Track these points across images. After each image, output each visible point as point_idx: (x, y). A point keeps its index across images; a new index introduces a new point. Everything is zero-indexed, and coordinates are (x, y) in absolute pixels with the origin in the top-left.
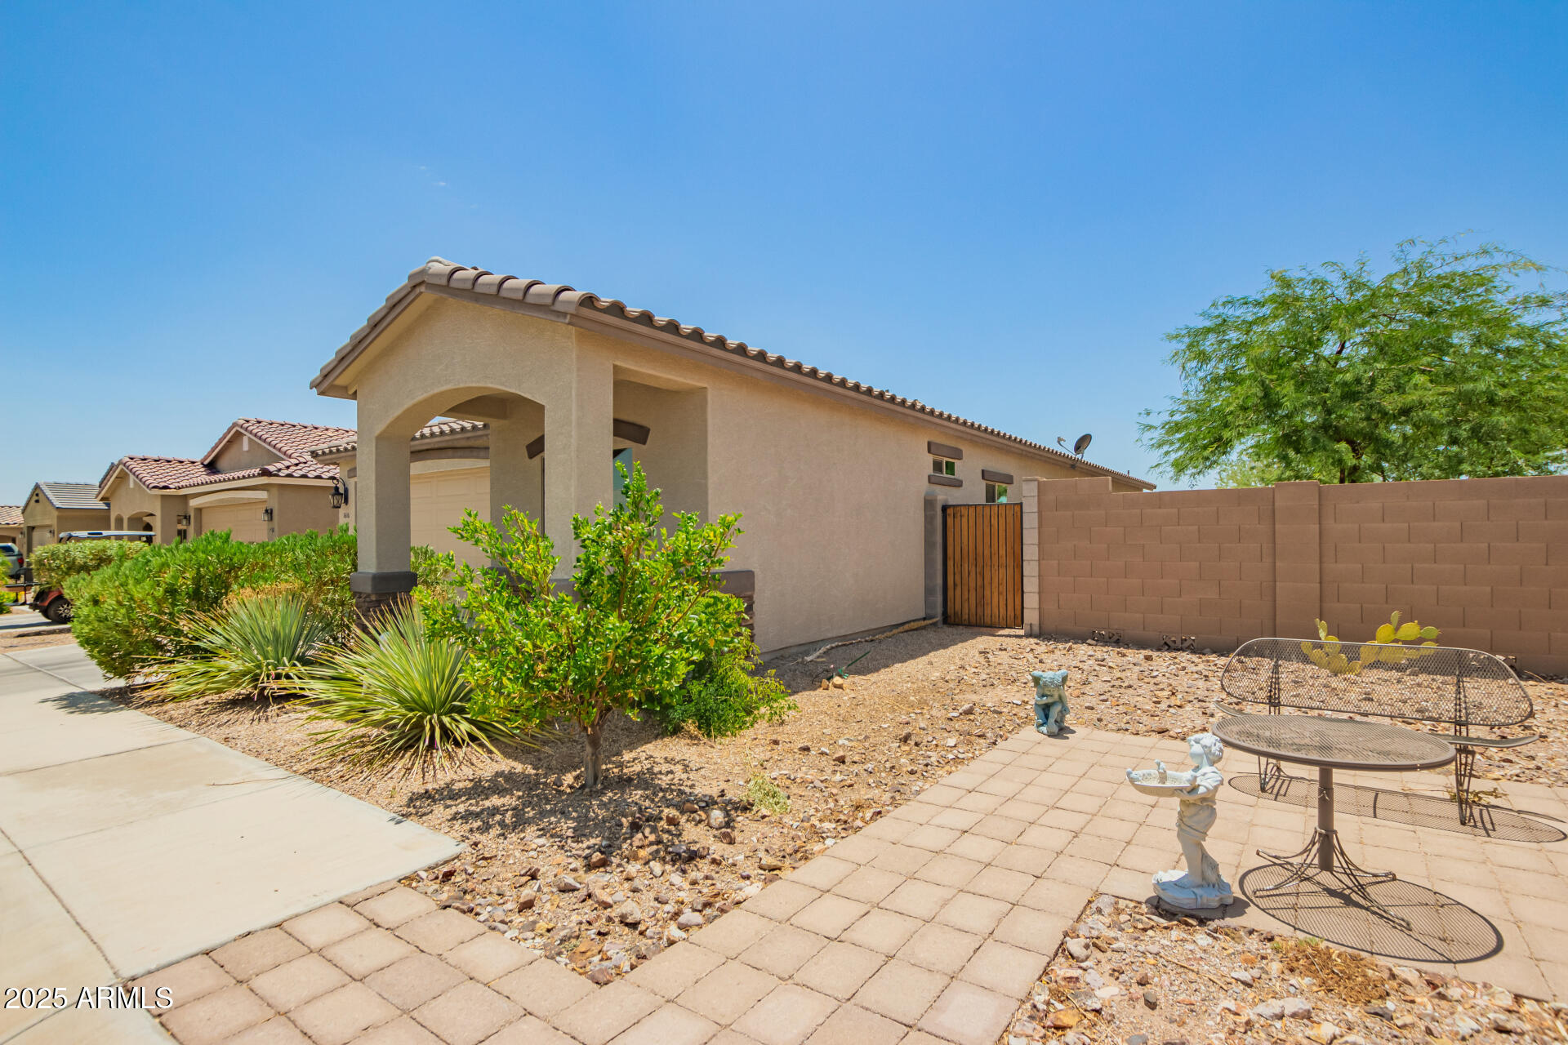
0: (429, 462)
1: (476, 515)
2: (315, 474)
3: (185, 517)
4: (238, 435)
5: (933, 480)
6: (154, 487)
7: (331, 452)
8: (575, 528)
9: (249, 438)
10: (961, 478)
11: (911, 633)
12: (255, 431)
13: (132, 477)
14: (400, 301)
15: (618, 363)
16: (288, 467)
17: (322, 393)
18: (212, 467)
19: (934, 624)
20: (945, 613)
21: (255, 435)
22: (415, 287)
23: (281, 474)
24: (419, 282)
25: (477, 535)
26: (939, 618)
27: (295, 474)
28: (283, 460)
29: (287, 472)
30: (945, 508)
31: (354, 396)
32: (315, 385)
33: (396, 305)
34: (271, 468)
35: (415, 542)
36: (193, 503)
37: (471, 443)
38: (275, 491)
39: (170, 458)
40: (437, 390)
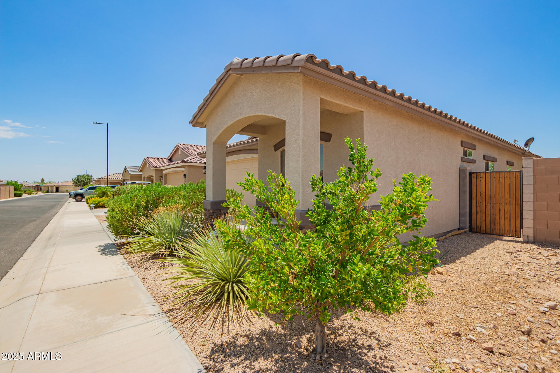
0: (236, 156)
1: (253, 176)
2: (200, 162)
3: (162, 177)
4: (178, 149)
5: (463, 160)
6: (153, 167)
7: (203, 153)
8: (312, 184)
9: (181, 150)
10: (475, 159)
11: (455, 236)
12: (182, 148)
13: (148, 164)
14: (221, 80)
15: (322, 97)
16: (191, 159)
17: (193, 126)
18: (170, 160)
19: (465, 232)
20: (470, 226)
21: (182, 149)
22: (227, 72)
23: (188, 162)
24: (229, 69)
25: (253, 188)
26: (468, 229)
27: (193, 162)
28: (190, 157)
29: (190, 161)
30: (471, 174)
31: (205, 127)
32: (191, 122)
33: (220, 82)
34: (186, 160)
35: (228, 187)
36: (164, 172)
37: (251, 148)
38: (187, 168)
39: (159, 158)
40: (237, 119)
